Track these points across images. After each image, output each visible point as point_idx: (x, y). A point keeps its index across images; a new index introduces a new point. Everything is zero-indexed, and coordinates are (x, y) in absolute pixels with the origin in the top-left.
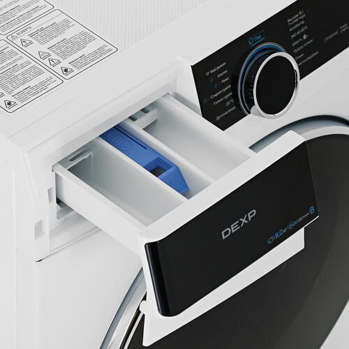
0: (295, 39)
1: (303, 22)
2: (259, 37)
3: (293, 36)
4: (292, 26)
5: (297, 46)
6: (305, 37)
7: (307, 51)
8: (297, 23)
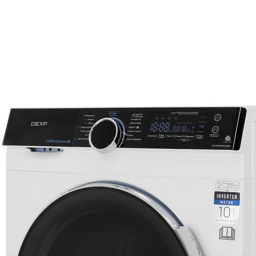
0: (132, 125)
1: (140, 120)
2: (115, 114)
3: (132, 123)
4: (133, 118)
5: (131, 129)
6: (138, 127)
7: (136, 135)
8: (137, 118)
